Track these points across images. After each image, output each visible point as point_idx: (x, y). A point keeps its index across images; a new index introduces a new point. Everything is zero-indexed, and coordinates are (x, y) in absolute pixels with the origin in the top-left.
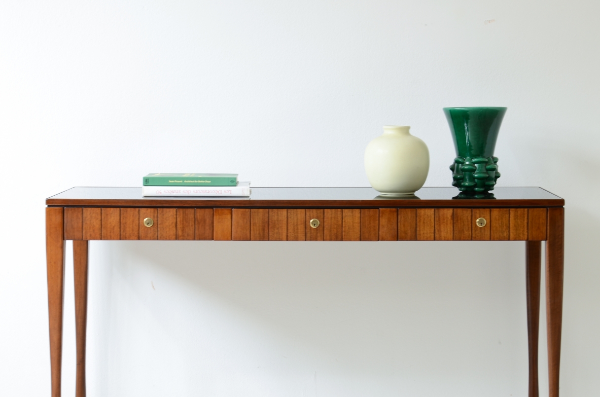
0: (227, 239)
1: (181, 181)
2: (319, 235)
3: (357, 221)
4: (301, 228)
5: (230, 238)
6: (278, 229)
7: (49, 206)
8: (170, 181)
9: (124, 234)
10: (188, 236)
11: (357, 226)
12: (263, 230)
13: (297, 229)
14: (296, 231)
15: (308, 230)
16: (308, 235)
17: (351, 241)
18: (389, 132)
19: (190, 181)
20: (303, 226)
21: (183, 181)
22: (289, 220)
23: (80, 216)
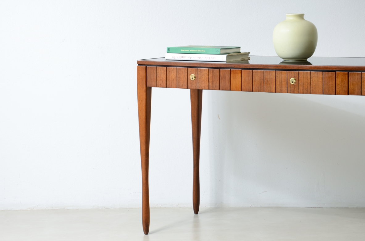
0: (238, 90)
1: (188, 51)
2: (296, 89)
3: (320, 80)
4: (284, 84)
5: (240, 89)
6: (269, 84)
7: (139, 65)
8: (182, 50)
9: (179, 84)
10: (215, 87)
11: (321, 84)
12: (261, 84)
13: (282, 85)
14: (281, 86)
15: (288, 86)
16: (289, 89)
17: (316, 94)
18: (290, 18)
19: (193, 51)
20: (286, 83)
21: (189, 50)
22: (277, 78)
23: (155, 72)
